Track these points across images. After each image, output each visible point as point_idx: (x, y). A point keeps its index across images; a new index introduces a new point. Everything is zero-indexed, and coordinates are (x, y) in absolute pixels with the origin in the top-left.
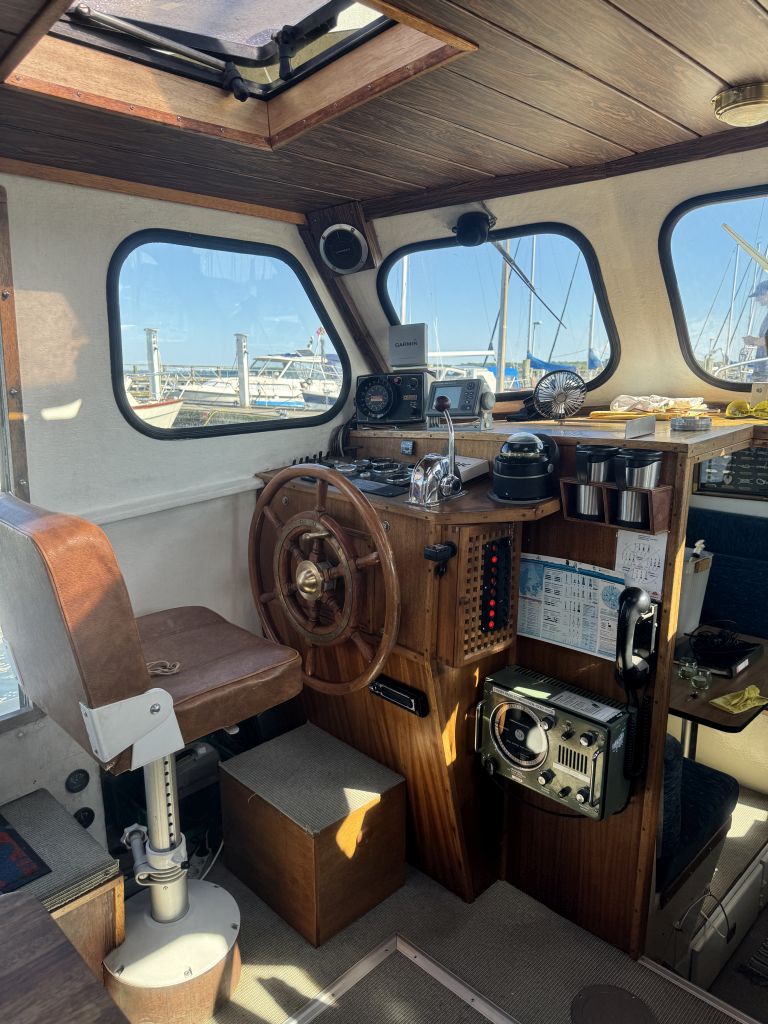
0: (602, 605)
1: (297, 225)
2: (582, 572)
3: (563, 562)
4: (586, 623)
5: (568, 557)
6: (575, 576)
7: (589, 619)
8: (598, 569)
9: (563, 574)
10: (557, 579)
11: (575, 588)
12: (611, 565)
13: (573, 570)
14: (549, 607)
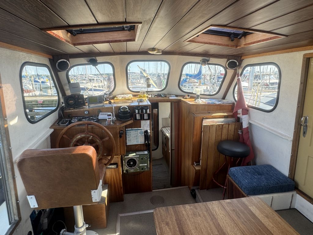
0: (139, 135)
1: (49, 59)
2: (135, 130)
3: (131, 129)
4: (137, 139)
5: (132, 128)
6: (134, 131)
7: (137, 138)
8: (138, 128)
9: (131, 131)
10: (130, 132)
11: (134, 133)
12: (140, 127)
13: (133, 130)
14: (129, 138)
